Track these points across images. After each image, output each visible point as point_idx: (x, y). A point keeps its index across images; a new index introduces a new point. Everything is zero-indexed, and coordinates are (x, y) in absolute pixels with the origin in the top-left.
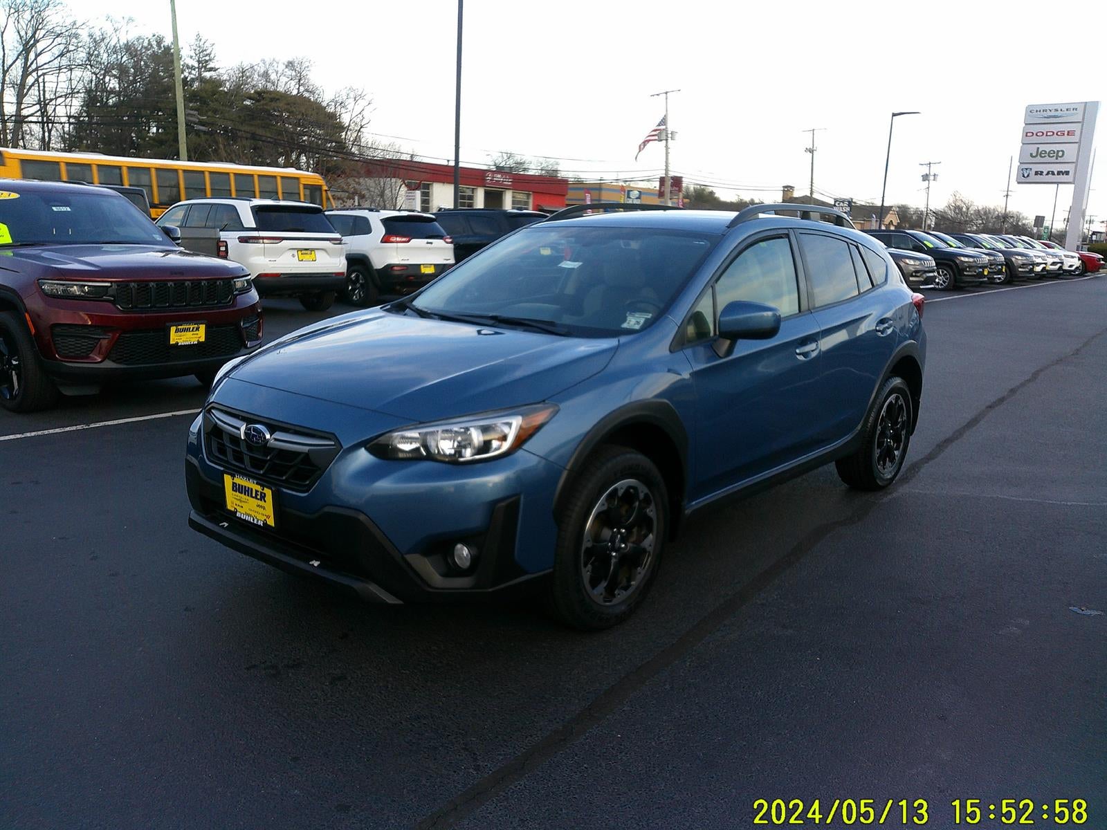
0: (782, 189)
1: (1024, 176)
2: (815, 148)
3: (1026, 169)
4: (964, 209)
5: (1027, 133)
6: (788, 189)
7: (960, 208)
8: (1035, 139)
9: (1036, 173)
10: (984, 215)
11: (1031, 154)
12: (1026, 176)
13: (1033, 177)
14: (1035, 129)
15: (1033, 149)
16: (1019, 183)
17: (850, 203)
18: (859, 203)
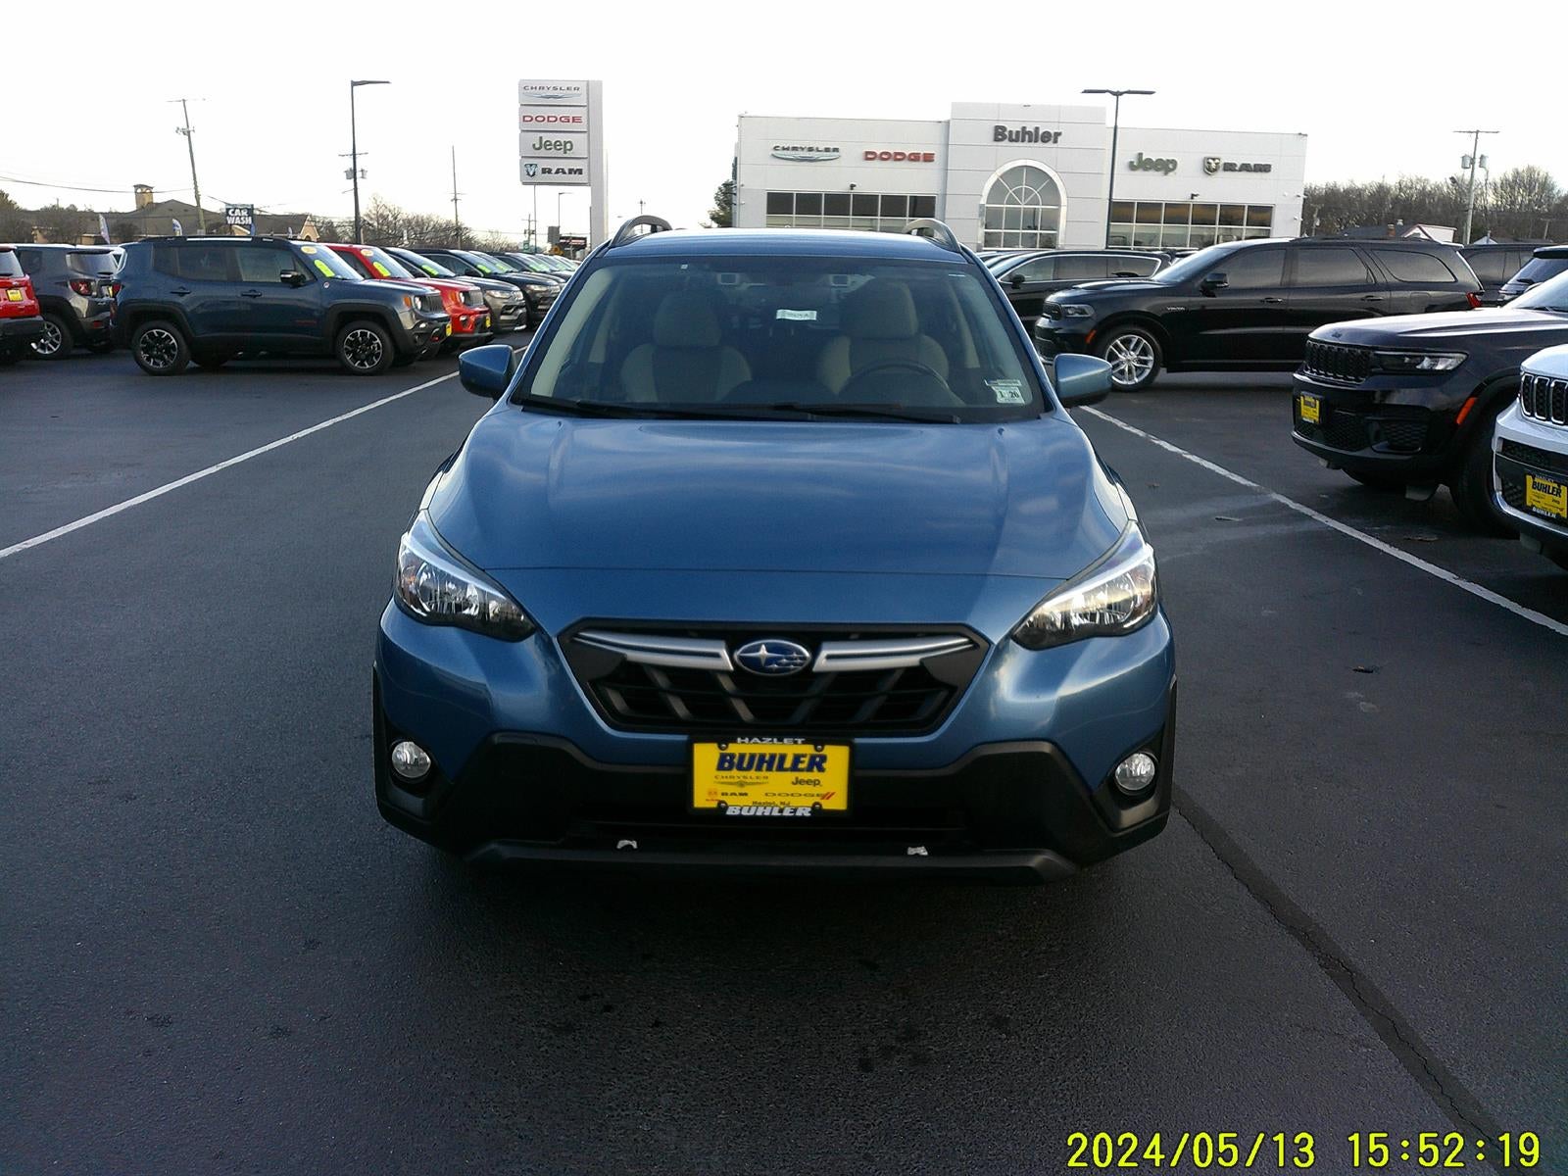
0: (133, 189)
1: (528, 174)
2: (191, 129)
3: (531, 165)
4: (390, 218)
5: (524, 117)
6: (142, 190)
7: (385, 218)
8: (534, 125)
9: (544, 171)
10: (418, 226)
11: (534, 145)
12: (531, 173)
13: (540, 177)
14: (534, 112)
15: (534, 138)
16: (524, 184)
17: (250, 211)
18: (270, 211)
